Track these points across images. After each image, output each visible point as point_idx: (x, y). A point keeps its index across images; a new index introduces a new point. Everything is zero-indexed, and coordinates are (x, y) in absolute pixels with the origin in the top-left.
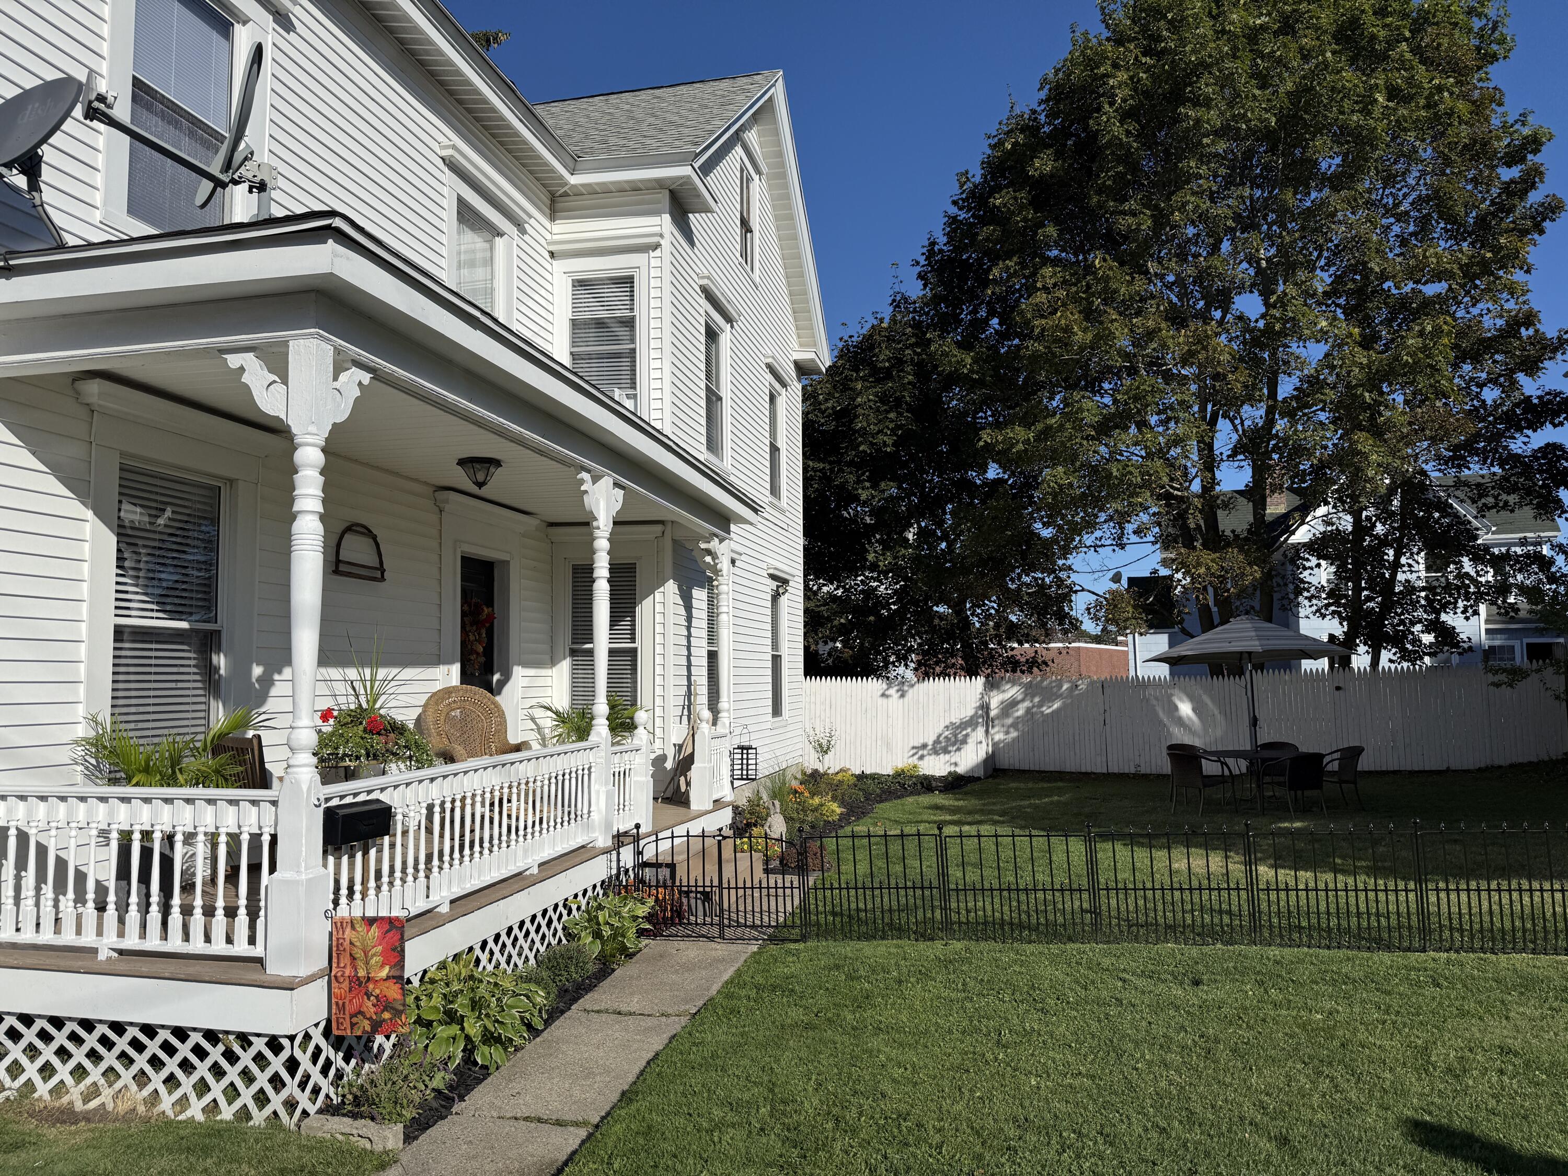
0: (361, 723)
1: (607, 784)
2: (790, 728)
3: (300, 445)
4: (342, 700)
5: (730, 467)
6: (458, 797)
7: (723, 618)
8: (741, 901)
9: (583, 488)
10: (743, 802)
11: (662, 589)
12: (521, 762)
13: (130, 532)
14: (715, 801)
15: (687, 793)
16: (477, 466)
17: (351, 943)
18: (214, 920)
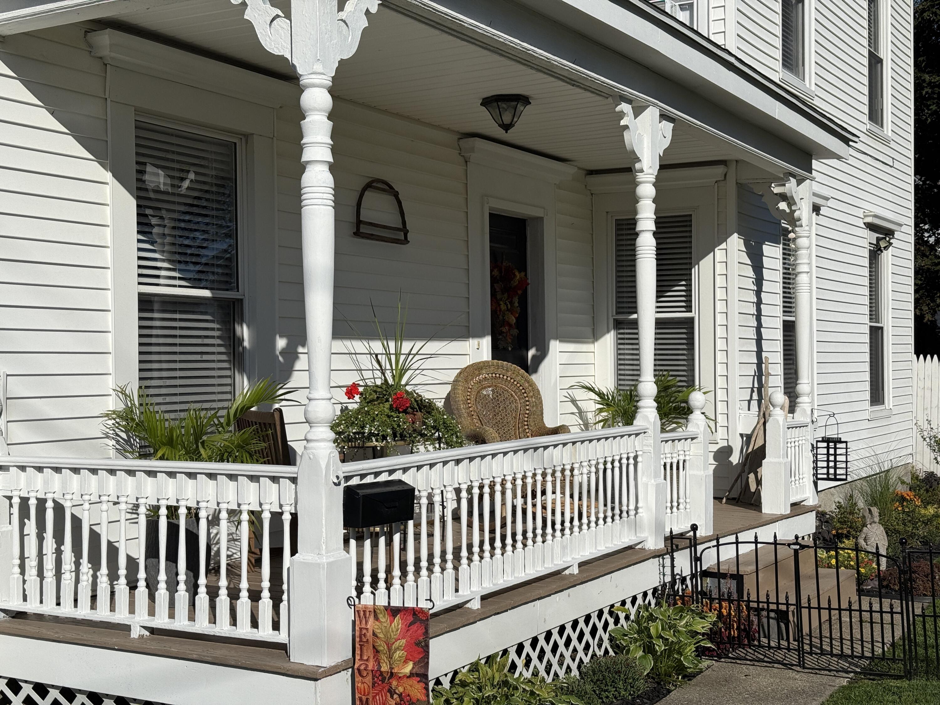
0: (387, 400)
1: (656, 476)
2: (894, 419)
3: (307, 86)
4: (367, 374)
5: (813, 87)
6: (487, 482)
7: (803, 279)
8: (826, 626)
9: (623, 123)
10: (830, 508)
11: (723, 246)
12: (555, 446)
13: (152, 195)
14: (793, 505)
15: (758, 493)
16: (503, 105)
17: (374, 634)
18: (239, 602)
